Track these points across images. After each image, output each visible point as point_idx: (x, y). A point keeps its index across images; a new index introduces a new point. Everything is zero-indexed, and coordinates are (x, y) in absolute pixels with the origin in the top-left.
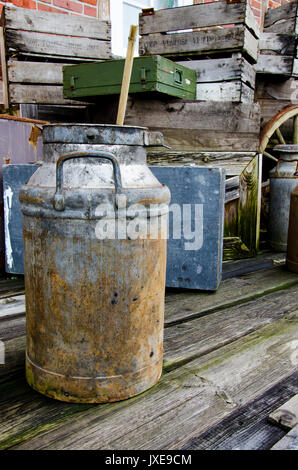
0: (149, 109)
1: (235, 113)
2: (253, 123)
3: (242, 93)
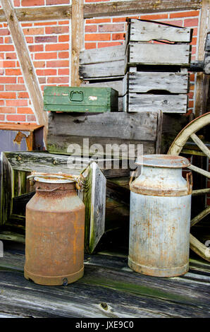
0: (63, 122)
1: (130, 122)
2: (149, 131)
3: (131, 104)
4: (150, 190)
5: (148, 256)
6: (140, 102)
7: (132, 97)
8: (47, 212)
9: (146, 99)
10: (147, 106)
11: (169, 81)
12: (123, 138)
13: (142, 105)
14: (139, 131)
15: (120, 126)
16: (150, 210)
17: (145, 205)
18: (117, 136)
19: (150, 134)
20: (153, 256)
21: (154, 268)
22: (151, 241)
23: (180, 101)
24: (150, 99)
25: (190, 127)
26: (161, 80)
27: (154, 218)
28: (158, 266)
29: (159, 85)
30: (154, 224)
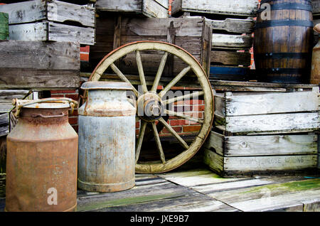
1: (47, 51)
2: (71, 60)
3: (50, 32)
4: (115, 112)
5: (116, 173)
6: (58, 32)
7: (51, 26)
8: (57, 141)
9: (63, 29)
10: (64, 36)
11: (81, 14)
12: (38, 68)
13: (60, 34)
14: (59, 60)
15: (34, 55)
16: (117, 131)
17: (111, 126)
18: (31, 66)
19: (73, 63)
20: (120, 173)
21: (121, 183)
22: (118, 159)
23: (90, 34)
24: (66, 29)
25: (110, 57)
26: (74, 11)
27: (120, 137)
28: (124, 181)
29: (73, 16)
30: (120, 143)
